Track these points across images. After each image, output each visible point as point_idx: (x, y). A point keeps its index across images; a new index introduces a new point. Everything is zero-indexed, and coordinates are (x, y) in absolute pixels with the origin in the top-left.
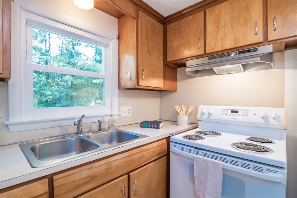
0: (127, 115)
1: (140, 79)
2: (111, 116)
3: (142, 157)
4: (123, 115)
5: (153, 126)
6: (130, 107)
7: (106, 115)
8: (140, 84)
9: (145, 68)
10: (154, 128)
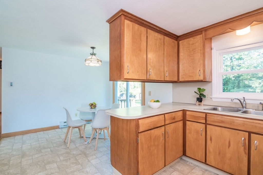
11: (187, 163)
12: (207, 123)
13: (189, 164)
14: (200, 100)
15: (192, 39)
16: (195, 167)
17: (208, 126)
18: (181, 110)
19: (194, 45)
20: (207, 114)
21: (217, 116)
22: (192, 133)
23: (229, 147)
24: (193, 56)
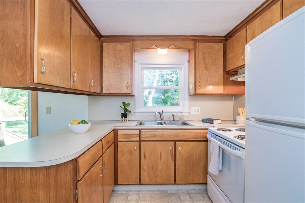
0: (196, 113)
1: (197, 89)
2: (182, 112)
3: (185, 136)
4: (192, 113)
5: (209, 122)
6: (199, 108)
7: (179, 112)
8: (197, 92)
9: (201, 80)
10: (210, 123)
11: (119, 193)
12: (141, 140)
13: (120, 193)
14: (125, 115)
15: (119, 45)
16: (128, 193)
17: (142, 143)
18: (112, 131)
19: (121, 52)
20: (141, 130)
21: (150, 131)
22: (125, 155)
23: (160, 159)
24: (120, 65)
